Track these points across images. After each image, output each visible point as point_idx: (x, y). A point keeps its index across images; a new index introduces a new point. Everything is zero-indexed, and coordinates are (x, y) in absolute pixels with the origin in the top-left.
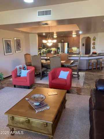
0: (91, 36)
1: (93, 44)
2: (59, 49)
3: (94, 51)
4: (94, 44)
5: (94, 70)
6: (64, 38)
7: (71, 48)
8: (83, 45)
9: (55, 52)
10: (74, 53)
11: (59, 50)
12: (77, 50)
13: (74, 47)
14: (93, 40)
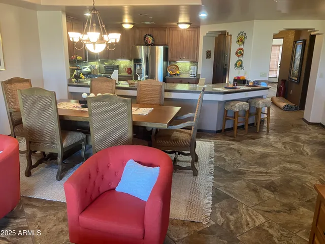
0: (233, 29)
1: (237, 53)
2: (140, 65)
3: (241, 74)
4: (240, 53)
5: (240, 133)
6: (155, 33)
7: (175, 62)
8: (208, 55)
9: (129, 71)
10: (181, 76)
11: (138, 67)
12: (190, 69)
13: (182, 59)
14: (238, 41)
